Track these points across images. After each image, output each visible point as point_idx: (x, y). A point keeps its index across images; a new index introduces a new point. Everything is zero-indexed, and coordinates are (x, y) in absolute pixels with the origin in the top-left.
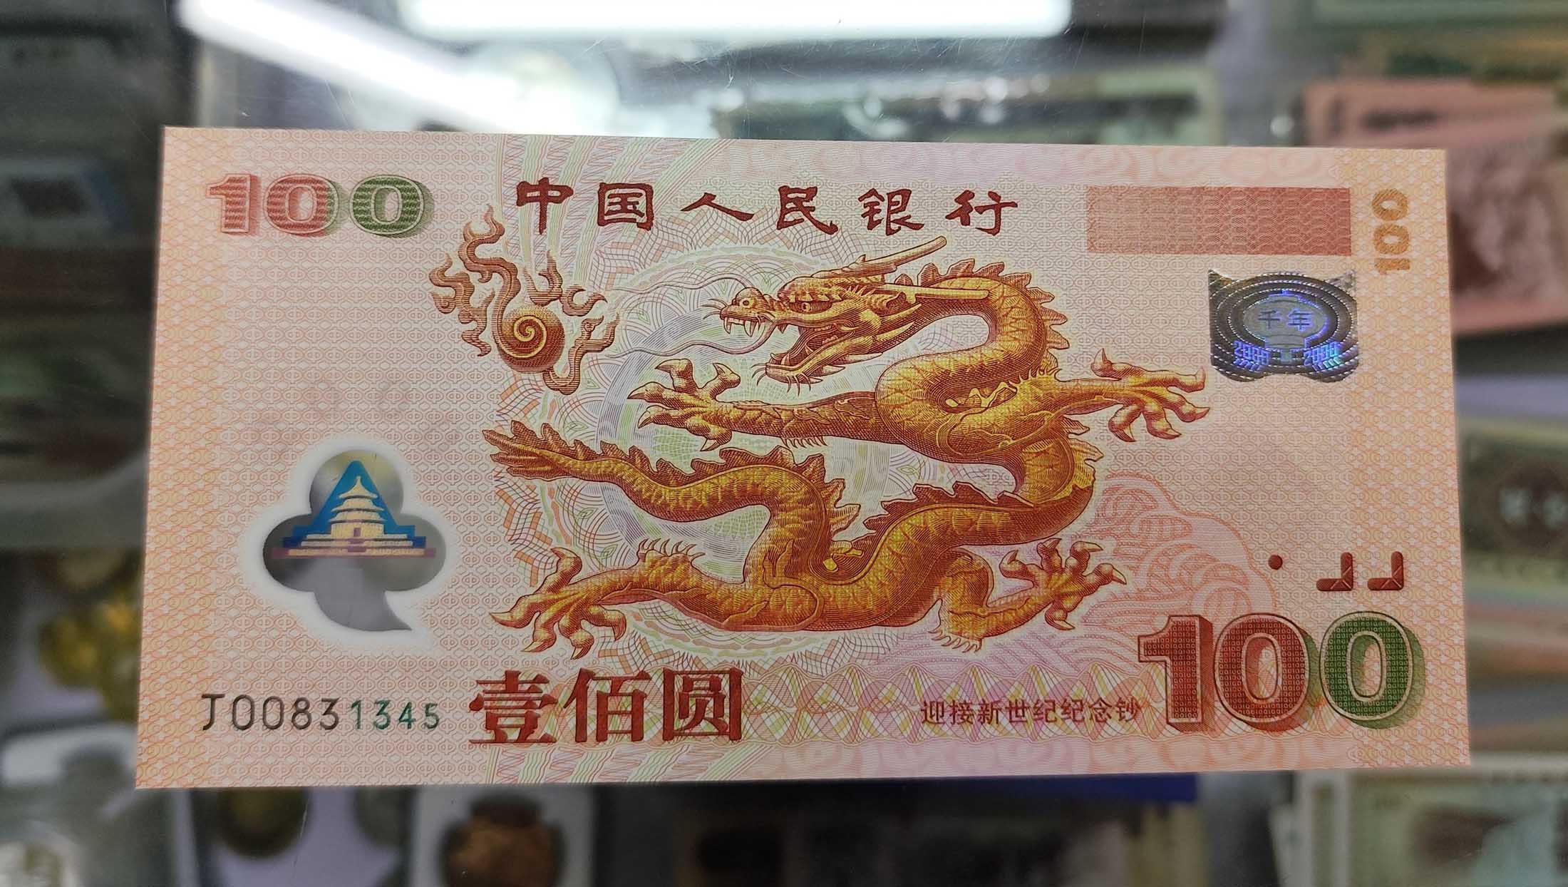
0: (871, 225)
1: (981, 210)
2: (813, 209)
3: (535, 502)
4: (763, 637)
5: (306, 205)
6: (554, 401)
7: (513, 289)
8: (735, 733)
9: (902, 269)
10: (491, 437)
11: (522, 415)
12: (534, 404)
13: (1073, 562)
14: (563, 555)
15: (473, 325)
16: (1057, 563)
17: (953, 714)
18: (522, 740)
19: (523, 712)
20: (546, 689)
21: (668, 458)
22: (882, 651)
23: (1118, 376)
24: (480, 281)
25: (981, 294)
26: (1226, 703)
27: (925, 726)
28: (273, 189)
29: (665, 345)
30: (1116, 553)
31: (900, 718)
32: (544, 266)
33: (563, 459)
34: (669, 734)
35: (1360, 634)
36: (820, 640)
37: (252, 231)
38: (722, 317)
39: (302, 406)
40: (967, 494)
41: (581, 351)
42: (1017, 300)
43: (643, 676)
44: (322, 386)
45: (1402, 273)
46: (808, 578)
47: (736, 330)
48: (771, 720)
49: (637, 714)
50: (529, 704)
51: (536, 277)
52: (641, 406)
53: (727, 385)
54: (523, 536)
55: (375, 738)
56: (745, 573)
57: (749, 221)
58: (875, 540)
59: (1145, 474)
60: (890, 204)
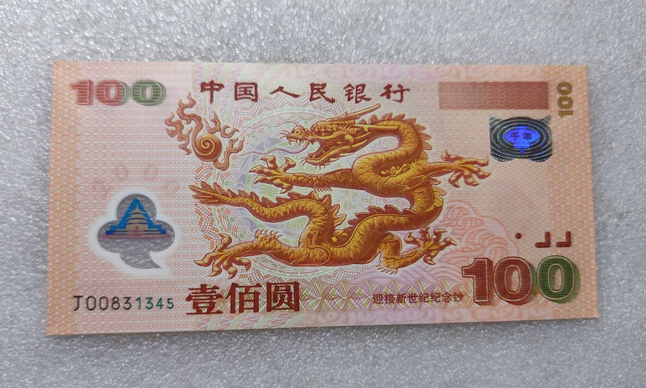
0: (349, 99)
1: (395, 92)
2: (325, 93)
3: (212, 215)
4: (308, 269)
5: (113, 92)
6: (218, 173)
7: (200, 127)
8: (296, 308)
9: (362, 118)
10: (193, 188)
11: (205, 179)
12: (210, 174)
13: (435, 237)
14: (224, 237)
15: (184, 142)
16: (428, 237)
17: (386, 299)
18: (208, 312)
19: (208, 301)
20: (218, 292)
21: (266, 197)
22: (356, 274)
23: (453, 160)
24: (187, 123)
25: (395, 127)
26: (498, 294)
27: (375, 304)
28: (99, 86)
29: (264, 150)
30: (453, 233)
31: (364, 301)
32: (213, 117)
33: (223, 197)
34: (269, 309)
35: (553, 265)
36: (330, 270)
37: (90, 103)
38: (288, 138)
39: (113, 176)
40: (390, 210)
41: (229, 153)
42: (411, 130)
43: (259, 285)
44: (121, 167)
45: (570, 117)
46: (325, 245)
47: (294, 143)
48: (311, 302)
49: (256, 301)
50: (211, 297)
51: (209, 122)
52: (254, 175)
53: (290, 166)
54: (207, 229)
55: (147, 313)
56: (299, 244)
57: (298, 98)
58: (353, 229)
59: (464, 200)
60: (357, 90)
